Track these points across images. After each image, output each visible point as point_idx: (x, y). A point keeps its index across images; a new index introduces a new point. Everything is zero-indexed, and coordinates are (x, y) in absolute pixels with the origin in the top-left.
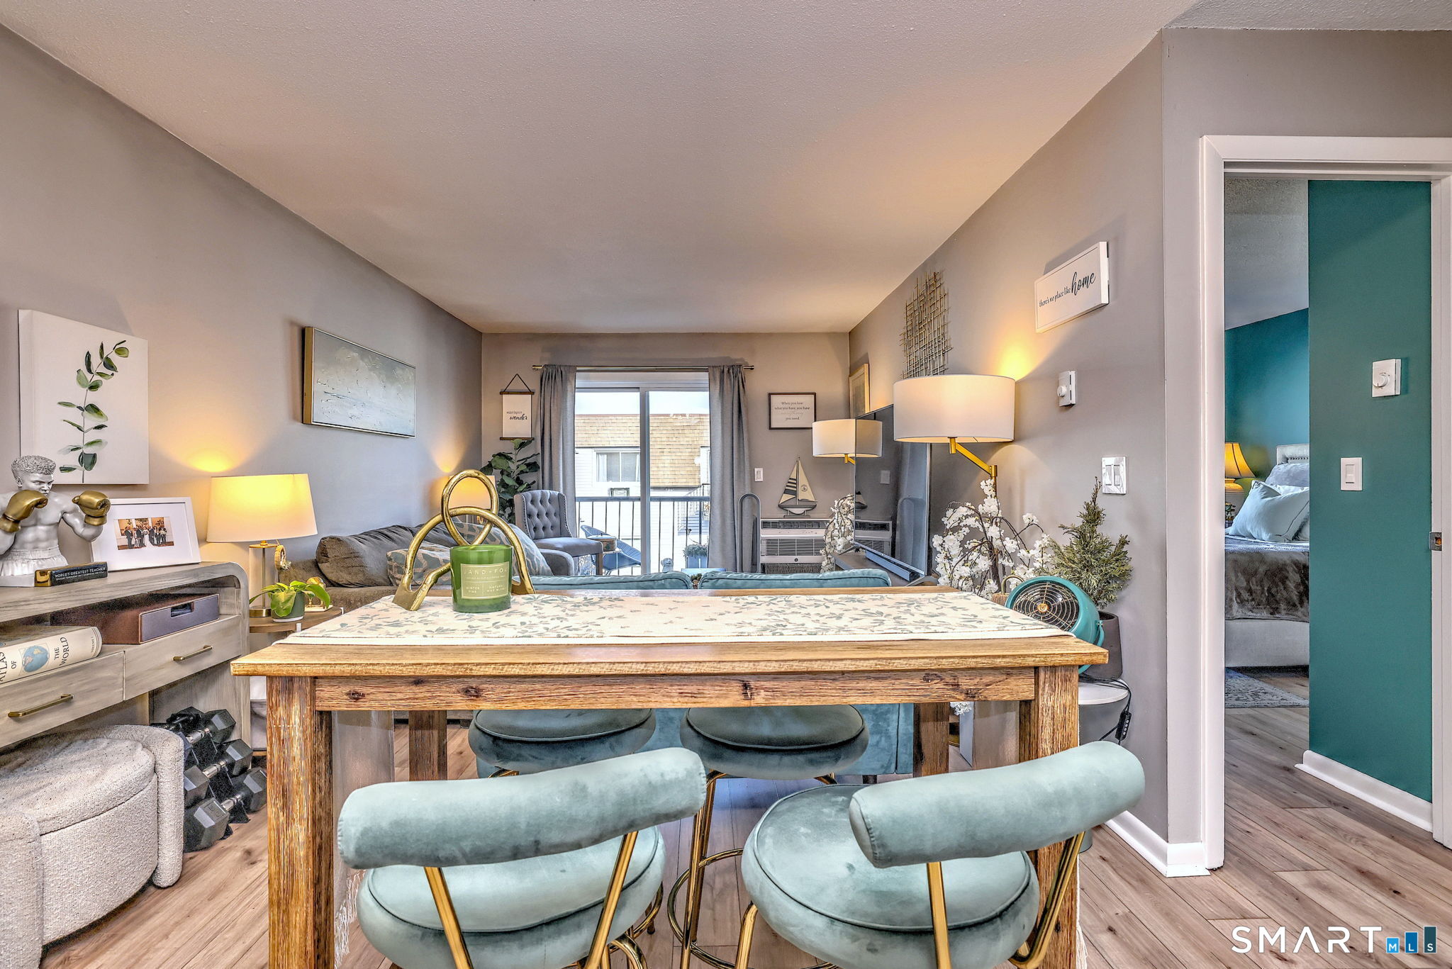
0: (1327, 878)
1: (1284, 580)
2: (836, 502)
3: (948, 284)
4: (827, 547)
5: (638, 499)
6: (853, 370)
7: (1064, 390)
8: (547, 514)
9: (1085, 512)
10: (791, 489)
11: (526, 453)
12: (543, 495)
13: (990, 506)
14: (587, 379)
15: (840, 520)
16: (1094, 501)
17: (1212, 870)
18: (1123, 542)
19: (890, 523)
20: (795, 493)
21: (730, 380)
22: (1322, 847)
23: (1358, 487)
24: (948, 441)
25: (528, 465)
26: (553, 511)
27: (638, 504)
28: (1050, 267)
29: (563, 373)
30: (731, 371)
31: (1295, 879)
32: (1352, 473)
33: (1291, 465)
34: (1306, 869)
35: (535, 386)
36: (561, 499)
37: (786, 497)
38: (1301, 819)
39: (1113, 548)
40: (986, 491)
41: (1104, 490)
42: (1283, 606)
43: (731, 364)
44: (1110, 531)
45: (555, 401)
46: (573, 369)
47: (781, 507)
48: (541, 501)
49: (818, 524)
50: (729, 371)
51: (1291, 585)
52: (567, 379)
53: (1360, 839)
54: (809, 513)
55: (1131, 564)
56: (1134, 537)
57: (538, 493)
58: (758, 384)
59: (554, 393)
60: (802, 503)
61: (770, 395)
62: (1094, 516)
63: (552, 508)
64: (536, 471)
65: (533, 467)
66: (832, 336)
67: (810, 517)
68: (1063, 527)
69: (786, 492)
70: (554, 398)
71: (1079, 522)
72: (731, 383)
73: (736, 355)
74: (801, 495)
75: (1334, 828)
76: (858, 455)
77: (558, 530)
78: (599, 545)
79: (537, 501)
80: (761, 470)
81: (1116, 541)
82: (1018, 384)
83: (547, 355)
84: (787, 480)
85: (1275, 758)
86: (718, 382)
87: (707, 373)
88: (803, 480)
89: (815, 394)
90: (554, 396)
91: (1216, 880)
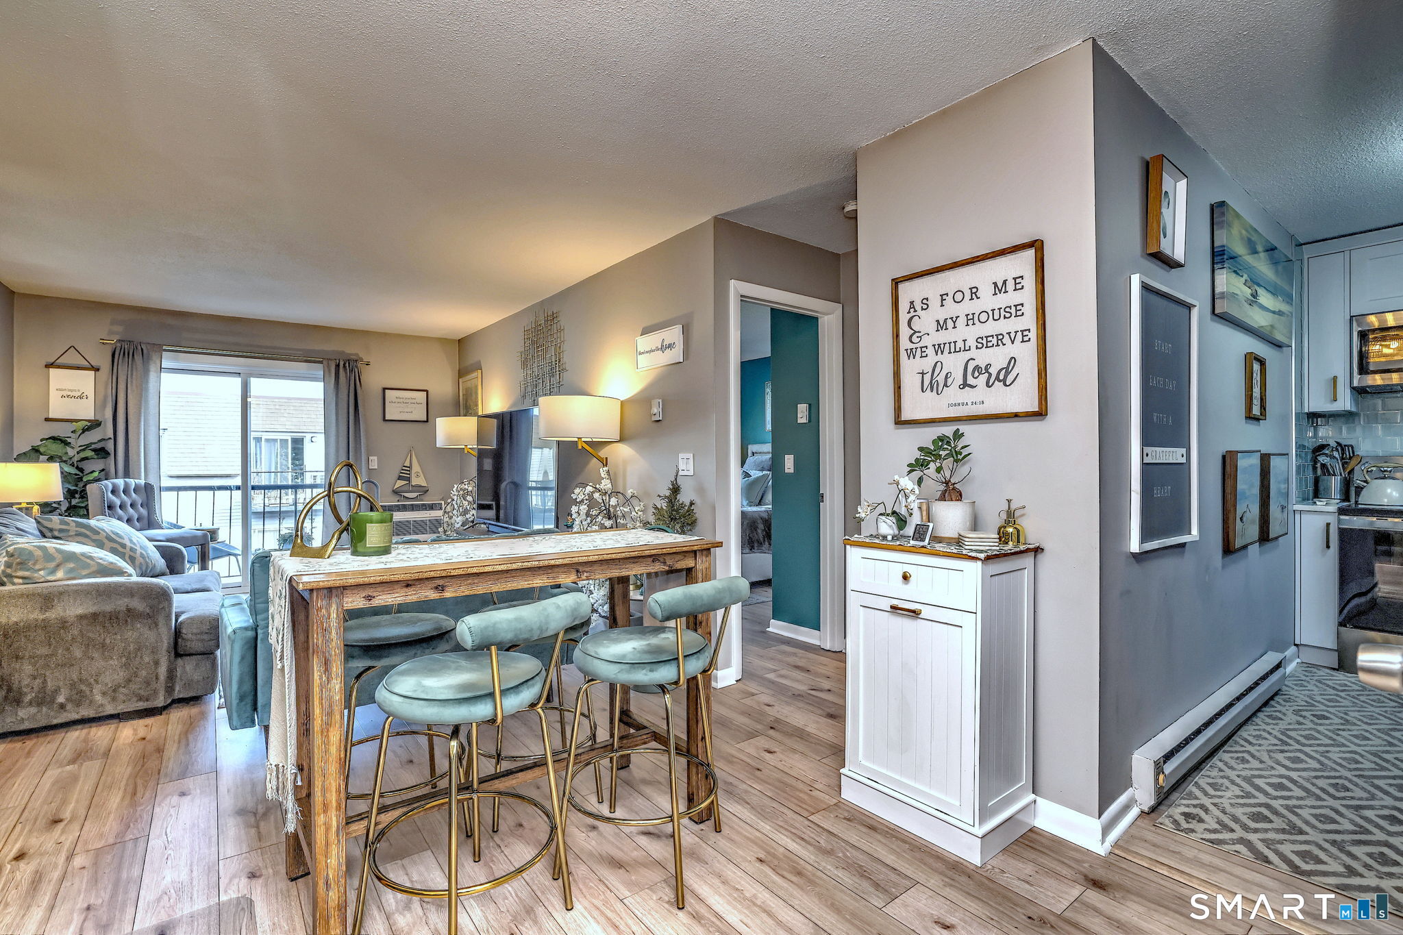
0: (783, 672)
1: (756, 528)
2: (456, 486)
3: (563, 321)
4: (445, 525)
5: (238, 488)
6: (462, 373)
7: (655, 410)
8: (131, 505)
9: (671, 487)
10: (405, 475)
11: (93, 437)
12: (126, 485)
13: (606, 485)
14: (176, 360)
15: (458, 502)
16: (676, 479)
17: (737, 681)
18: (692, 504)
19: (494, 503)
20: (409, 479)
21: (346, 373)
22: (780, 661)
23: (792, 471)
24: (576, 439)
25: (94, 450)
26: (139, 501)
27: (237, 495)
28: (645, 332)
29: (145, 351)
30: (347, 365)
31: (771, 676)
32: (789, 463)
33: (756, 457)
34: (775, 671)
35: (104, 362)
36: (148, 489)
37: (400, 483)
38: (772, 652)
39: (686, 508)
40: (603, 475)
41: (681, 473)
42: (756, 545)
43: (348, 358)
44: (684, 498)
45: (134, 382)
46: (159, 349)
47: (396, 492)
48: (123, 492)
49: (431, 507)
50: (344, 365)
51: (759, 531)
52: (149, 358)
53: (795, 654)
54: (422, 497)
55: (697, 515)
56: (698, 501)
57: (120, 482)
58: (374, 378)
59: (132, 370)
60: (414, 488)
61: (384, 389)
62: (676, 490)
63: (138, 499)
64: (105, 458)
65: (102, 453)
66: (444, 342)
67: (422, 500)
68: (659, 496)
69: (400, 478)
70: (132, 378)
71: (668, 493)
72: (346, 377)
73: (351, 349)
74: (414, 482)
75: (784, 652)
76: (480, 447)
77: (146, 521)
78: (205, 536)
79: (119, 492)
80: (376, 458)
81: (688, 504)
82: (622, 403)
83: (119, 329)
84: (400, 467)
85: (757, 628)
86: (333, 375)
87: (321, 365)
88: (416, 468)
89: (427, 391)
90: (132, 374)
91: (740, 684)
